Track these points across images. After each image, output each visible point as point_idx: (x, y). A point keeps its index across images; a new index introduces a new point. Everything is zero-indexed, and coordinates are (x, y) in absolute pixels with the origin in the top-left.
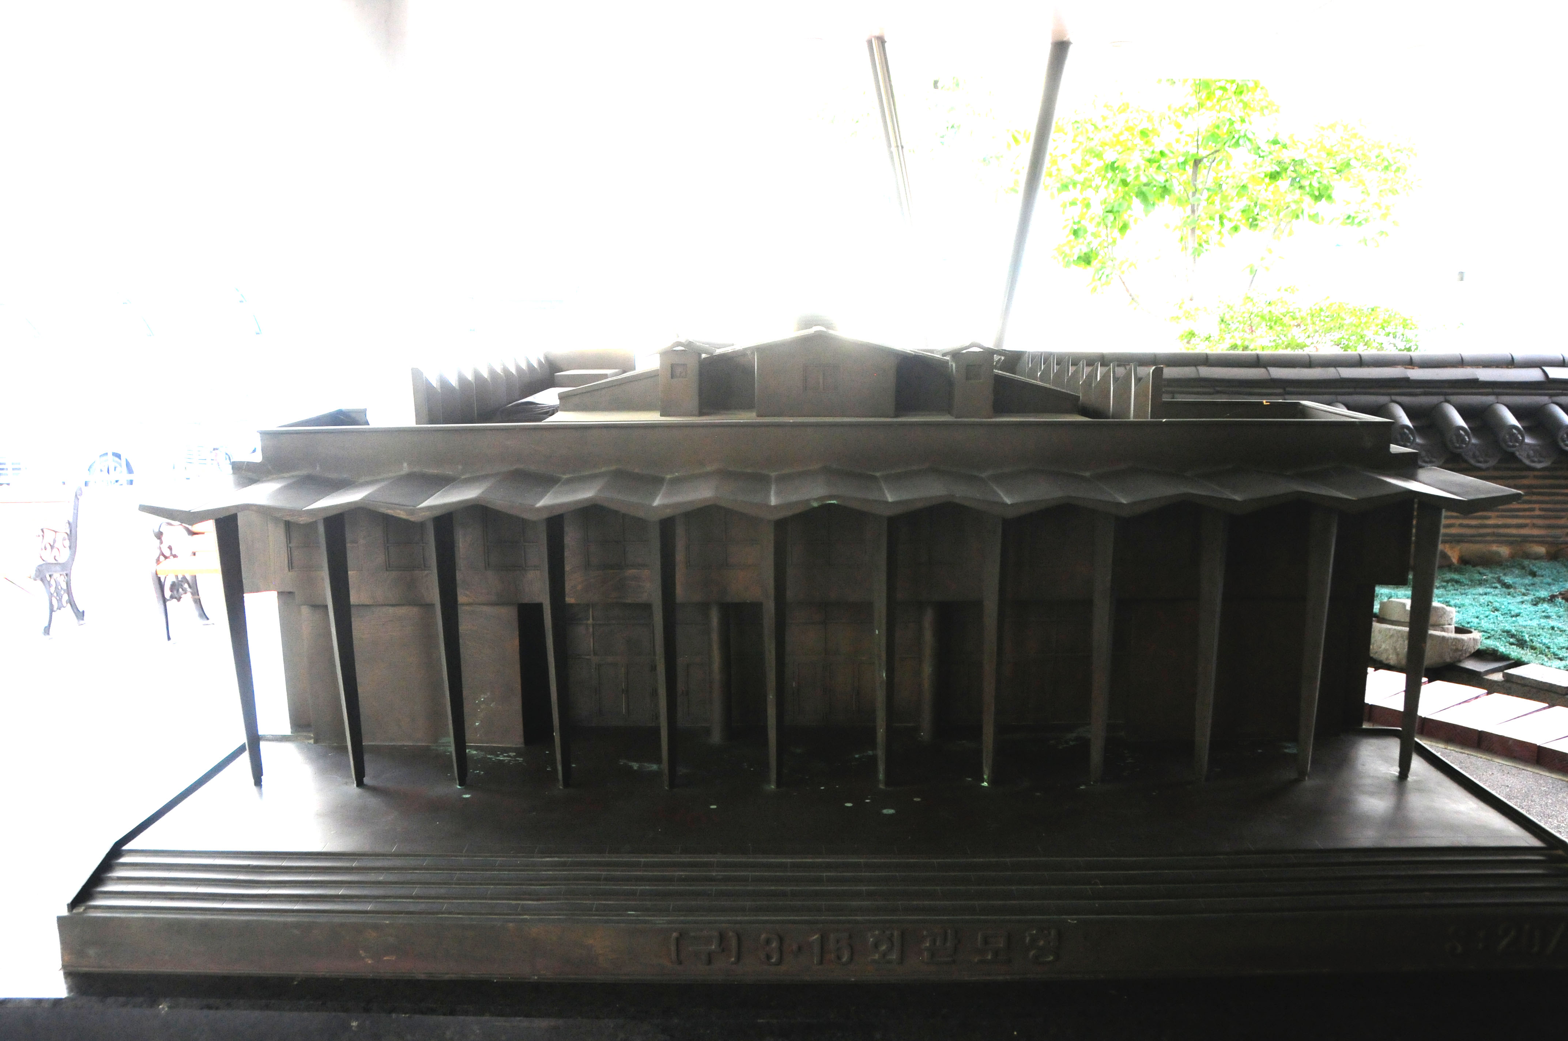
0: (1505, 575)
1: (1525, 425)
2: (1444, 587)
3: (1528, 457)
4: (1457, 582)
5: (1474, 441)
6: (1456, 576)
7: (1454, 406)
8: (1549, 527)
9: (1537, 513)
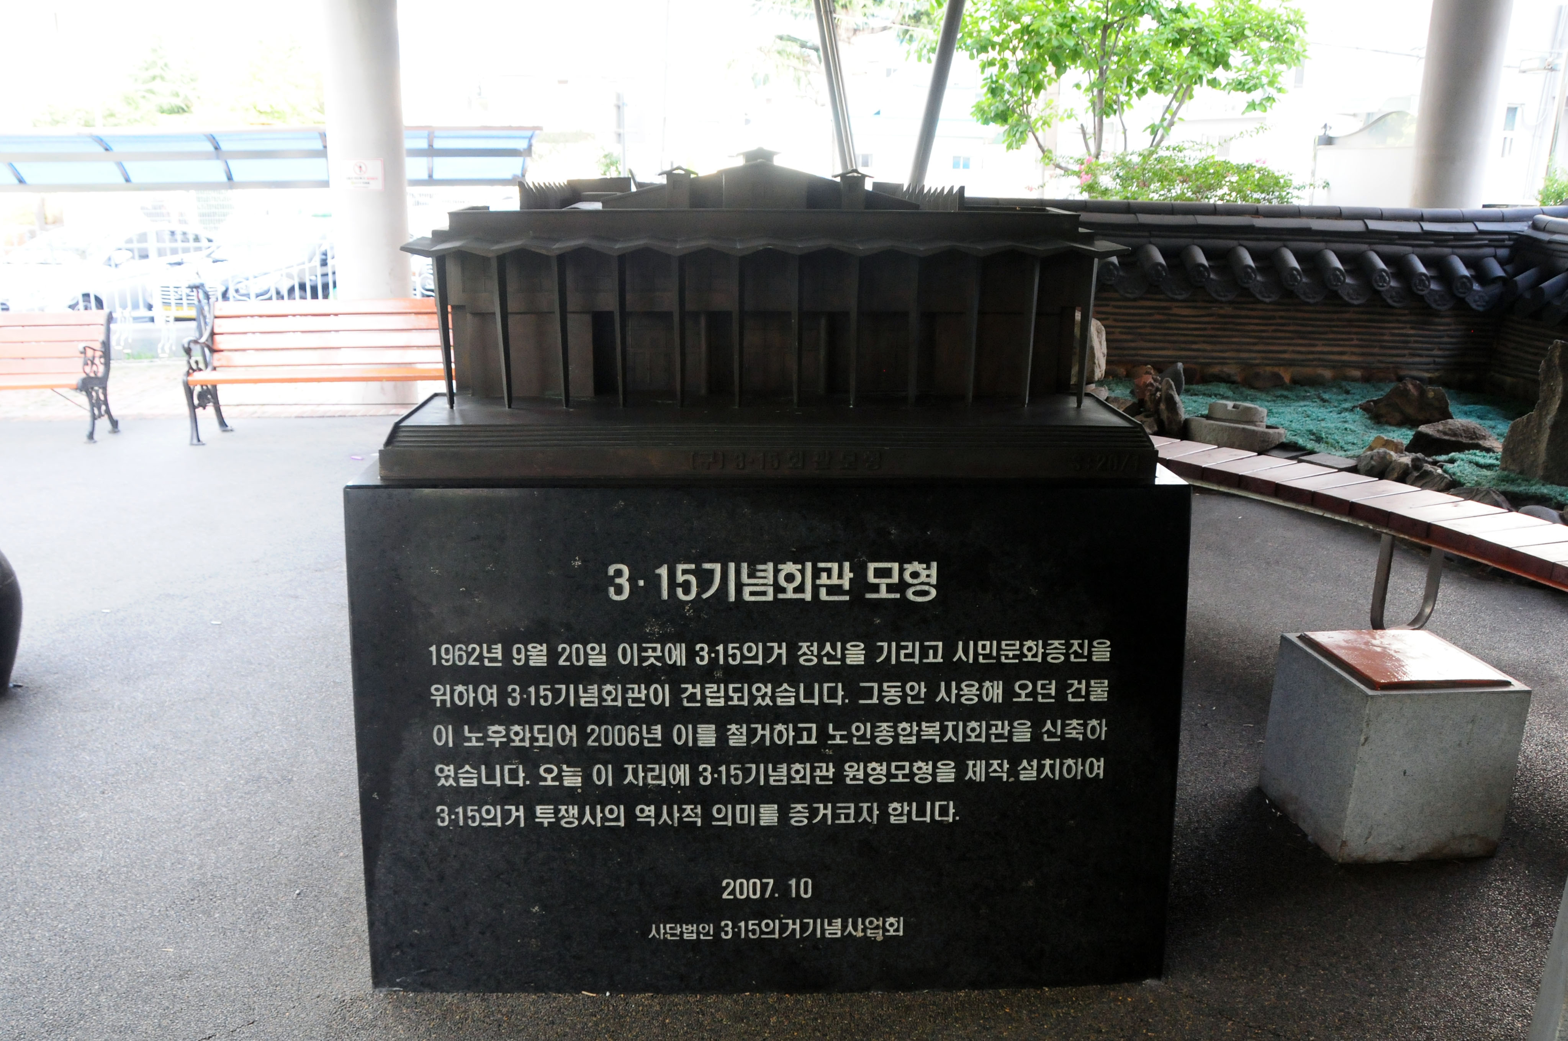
0: (1325, 392)
1: (1347, 268)
2: (1274, 401)
3: (1348, 294)
4: (1286, 397)
5: (1304, 280)
6: (1285, 393)
7: (1292, 251)
8: (1363, 354)
9: (1355, 342)
